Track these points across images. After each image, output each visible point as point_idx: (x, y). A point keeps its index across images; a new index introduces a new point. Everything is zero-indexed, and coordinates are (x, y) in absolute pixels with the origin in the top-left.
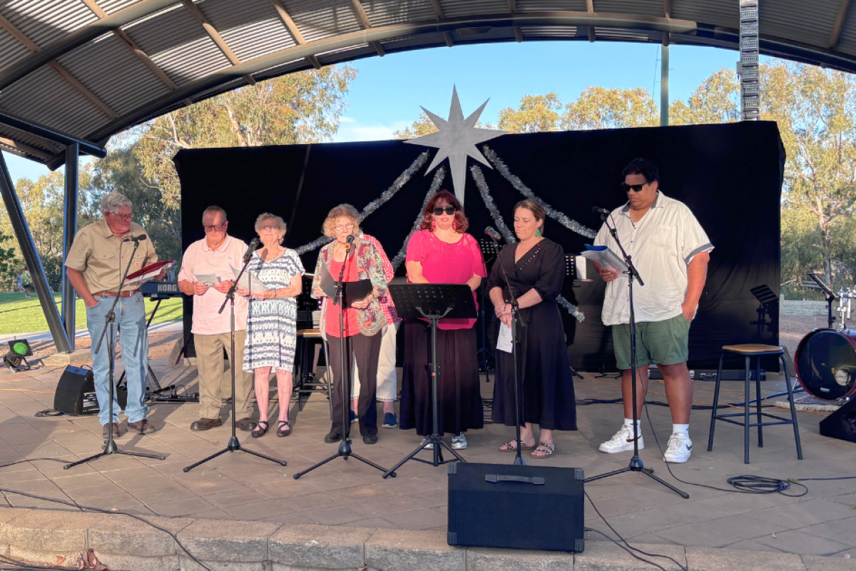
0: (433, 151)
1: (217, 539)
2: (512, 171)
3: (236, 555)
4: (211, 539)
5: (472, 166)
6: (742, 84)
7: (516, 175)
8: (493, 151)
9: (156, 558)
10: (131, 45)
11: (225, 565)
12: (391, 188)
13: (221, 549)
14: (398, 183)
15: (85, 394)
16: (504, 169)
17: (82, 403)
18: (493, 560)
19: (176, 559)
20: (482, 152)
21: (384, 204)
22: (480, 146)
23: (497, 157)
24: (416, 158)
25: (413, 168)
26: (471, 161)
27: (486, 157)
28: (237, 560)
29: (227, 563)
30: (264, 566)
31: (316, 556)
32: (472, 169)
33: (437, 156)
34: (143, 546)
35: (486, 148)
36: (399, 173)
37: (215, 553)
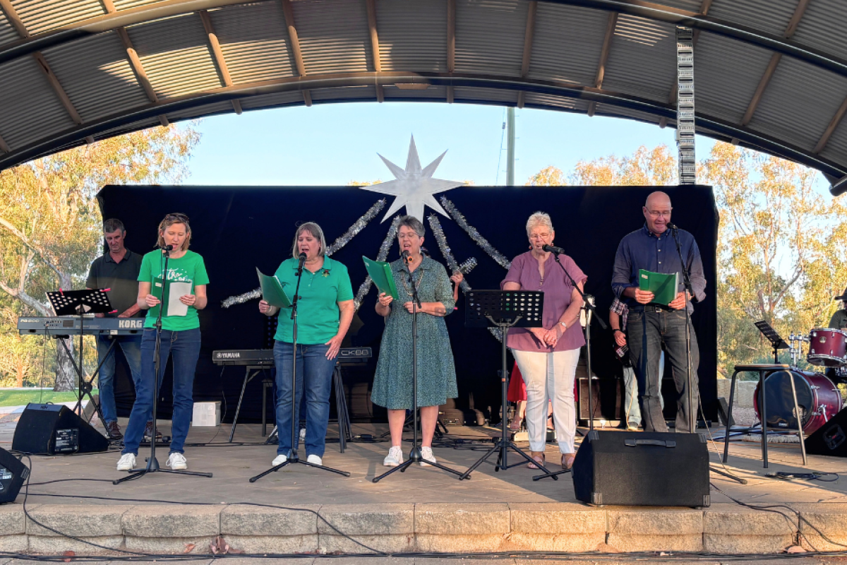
0: (390, 199)
1: (365, 513)
2: (470, 223)
3: (385, 527)
4: (359, 514)
5: (429, 215)
6: (680, 151)
7: (474, 226)
8: (450, 202)
9: (297, 538)
10: (47, 70)
11: (372, 540)
12: (347, 235)
13: (368, 523)
14: (353, 230)
15: (59, 432)
16: (461, 220)
17: (55, 441)
18: (635, 516)
19: (315, 538)
20: (440, 203)
21: (338, 251)
22: (438, 197)
23: (455, 208)
24: (372, 206)
25: (369, 214)
26: (428, 211)
27: (444, 207)
28: (386, 532)
29: (373, 537)
30: (409, 539)
31: (467, 523)
32: (430, 218)
33: (393, 204)
34: (286, 525)
35: (444, 199)
36: (354, 220)
37: (364, 527)
